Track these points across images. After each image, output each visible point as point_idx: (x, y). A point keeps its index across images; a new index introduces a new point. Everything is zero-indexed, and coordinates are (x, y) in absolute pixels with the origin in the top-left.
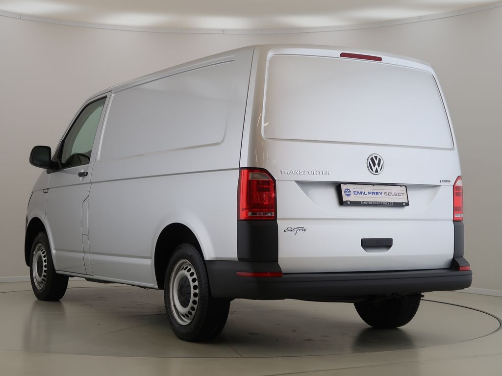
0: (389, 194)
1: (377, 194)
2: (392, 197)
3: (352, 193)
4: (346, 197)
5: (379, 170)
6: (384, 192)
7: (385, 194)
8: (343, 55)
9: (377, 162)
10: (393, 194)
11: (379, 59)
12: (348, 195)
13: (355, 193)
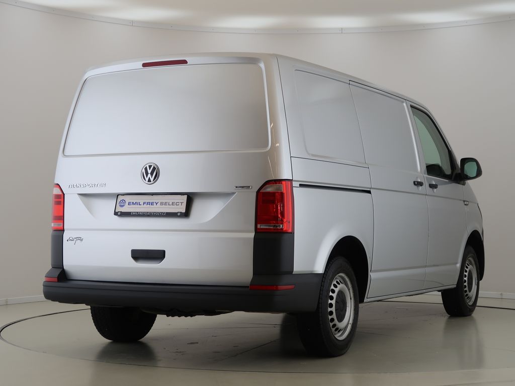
0: (166, 204)
1: (152, 204)
2: (168, 206)
3: (127, 203)
4: (120, 208)
5: (152, 179)
6: (160, 201)
7: (162, 204)
8: (145, 65)
9: (149, 171)
10: (170, 204)
11: (184, 62)
12: (122, 206)
13: (129, 204)
